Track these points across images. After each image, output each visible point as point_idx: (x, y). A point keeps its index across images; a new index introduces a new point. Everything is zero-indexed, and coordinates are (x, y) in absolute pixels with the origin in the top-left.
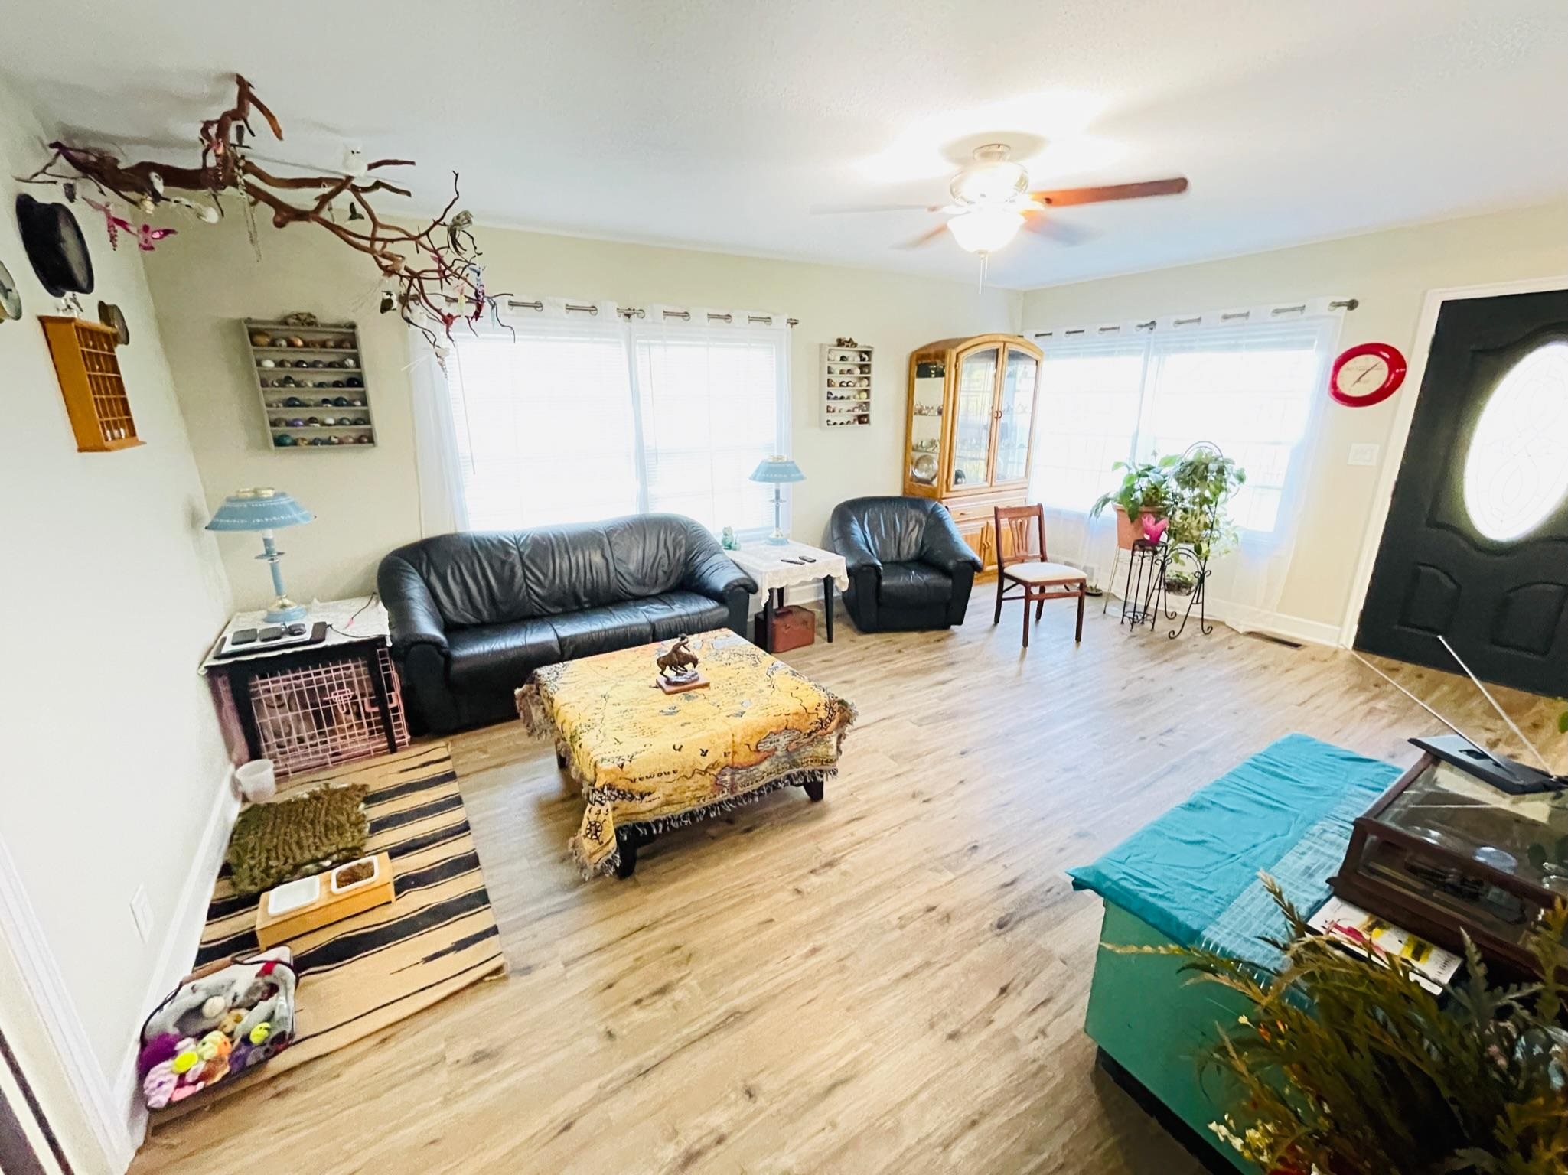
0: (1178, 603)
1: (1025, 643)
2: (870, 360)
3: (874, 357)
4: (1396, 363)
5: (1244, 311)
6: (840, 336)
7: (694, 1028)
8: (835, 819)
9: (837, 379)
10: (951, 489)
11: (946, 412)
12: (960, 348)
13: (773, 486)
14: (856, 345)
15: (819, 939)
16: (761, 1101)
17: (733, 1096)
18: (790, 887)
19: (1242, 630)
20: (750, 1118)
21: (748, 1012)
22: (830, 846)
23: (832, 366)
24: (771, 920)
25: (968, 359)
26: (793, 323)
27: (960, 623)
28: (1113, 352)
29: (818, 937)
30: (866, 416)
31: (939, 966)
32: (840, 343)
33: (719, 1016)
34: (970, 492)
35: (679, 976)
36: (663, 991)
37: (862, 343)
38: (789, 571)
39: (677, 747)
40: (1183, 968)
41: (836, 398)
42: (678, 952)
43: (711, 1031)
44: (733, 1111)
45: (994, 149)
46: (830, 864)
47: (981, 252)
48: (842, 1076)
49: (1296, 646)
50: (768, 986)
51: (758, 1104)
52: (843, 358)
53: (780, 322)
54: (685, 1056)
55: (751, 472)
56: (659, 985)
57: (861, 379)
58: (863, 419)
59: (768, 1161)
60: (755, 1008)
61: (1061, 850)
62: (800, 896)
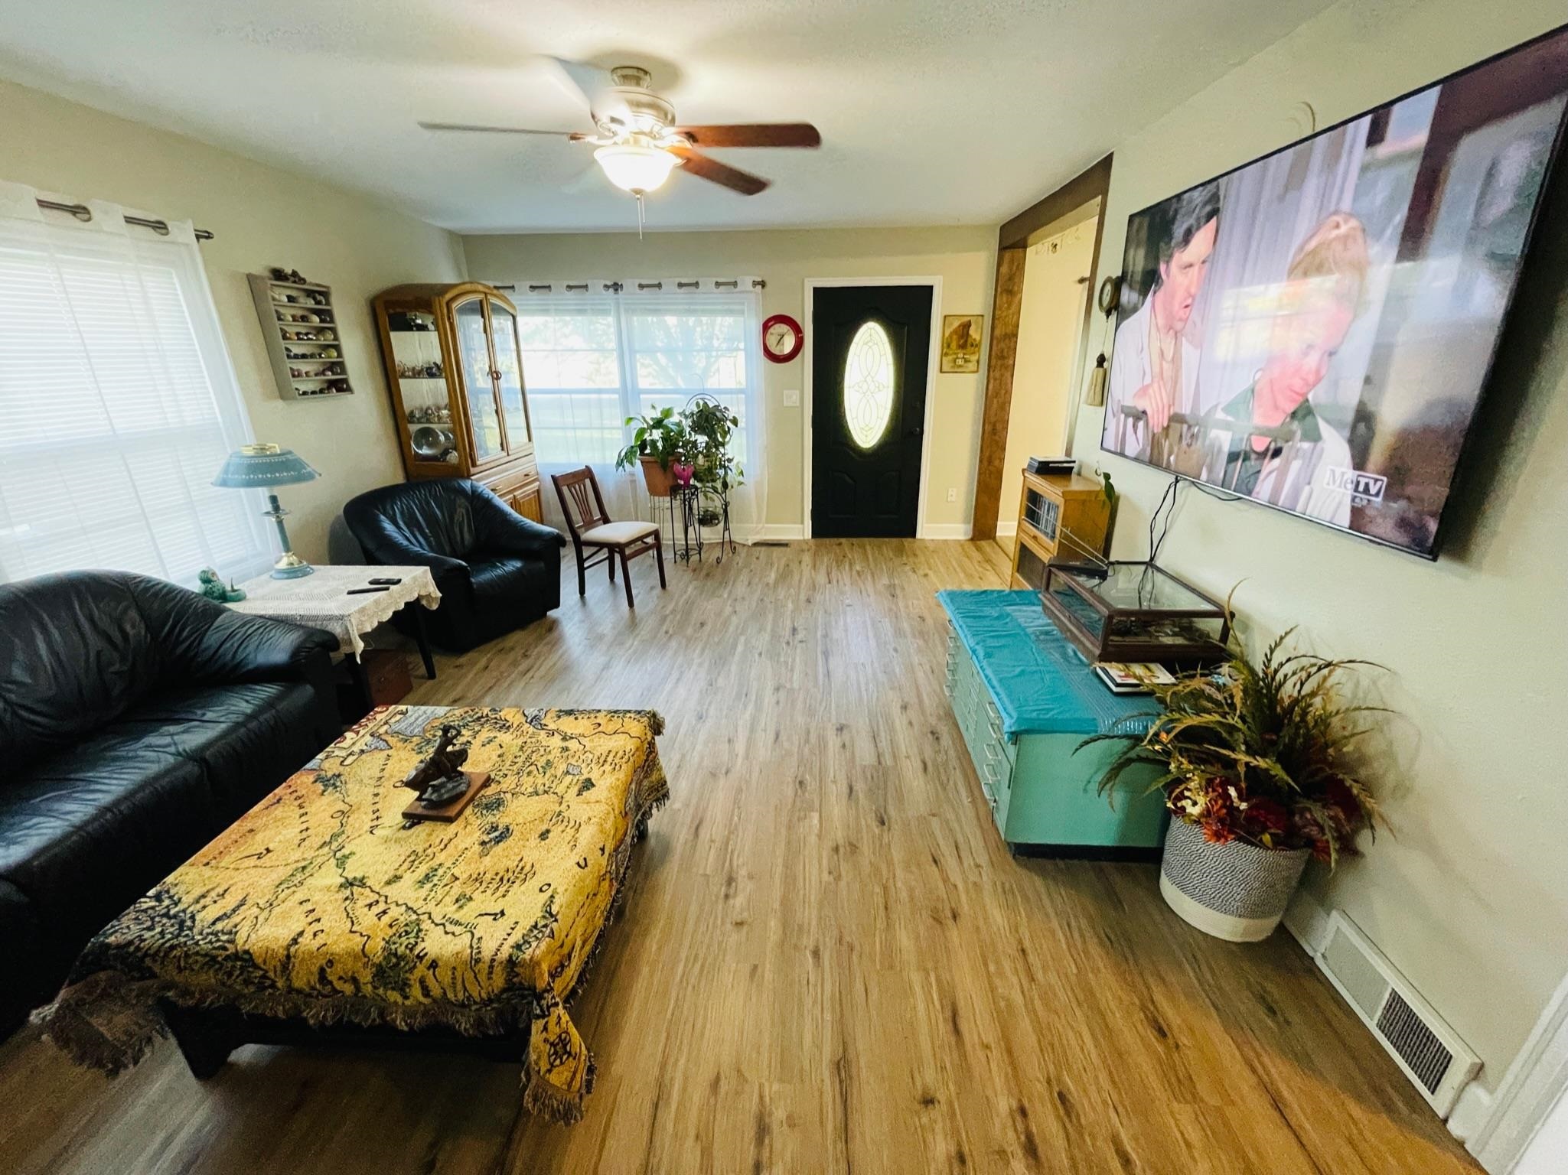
1: (631, 604)
2: (328, 303)
3: (333, 299)
4: (797, 330)
5: (693, 280)
6: (277, 265)
7: (830, 1115)
9: (292, 330)
10: (478, 463)
11: (448, 368)
12: (448, 296)
14: (303, 281)
15: (808, 942)
16: (941, 1096)
17: (925, 1120)
18: (729, 926)
19: (750, 543)
20: (953, 1115)
21: (845, 1050)
23: (282, 310)
24: (755, 967)
25: (464, 311)
26: (203, 235)
27: (556, 605)
28: (586, 310)
29: (805, 941)
30: (345, 381)
31: (891, 881)
32: (278, 275)
33: (832, 1083)
34: (493, 465)
35: (755, 1098)
36: (762, 1130)
37: (313, 277)
39: (582, 863)
41: (296, 356)
42: (723, 1082)
43: (845, 1102)
44: (939, 1127)
45: (634, 72)
46: (730, 880)
47: (637, 192)
48: (948, 1014)
49: (786, 545)
50: (828, 1016)
51: (943, 1100)
52: (291, 299)
53: (183, 232)
54: (856, 1145)
56: (750, 1133)
57: (320, 331)
58: (340, 386)
59: (997, 1121)
60: (844, 1043)
61: (844, 746)
62: (745, 928)
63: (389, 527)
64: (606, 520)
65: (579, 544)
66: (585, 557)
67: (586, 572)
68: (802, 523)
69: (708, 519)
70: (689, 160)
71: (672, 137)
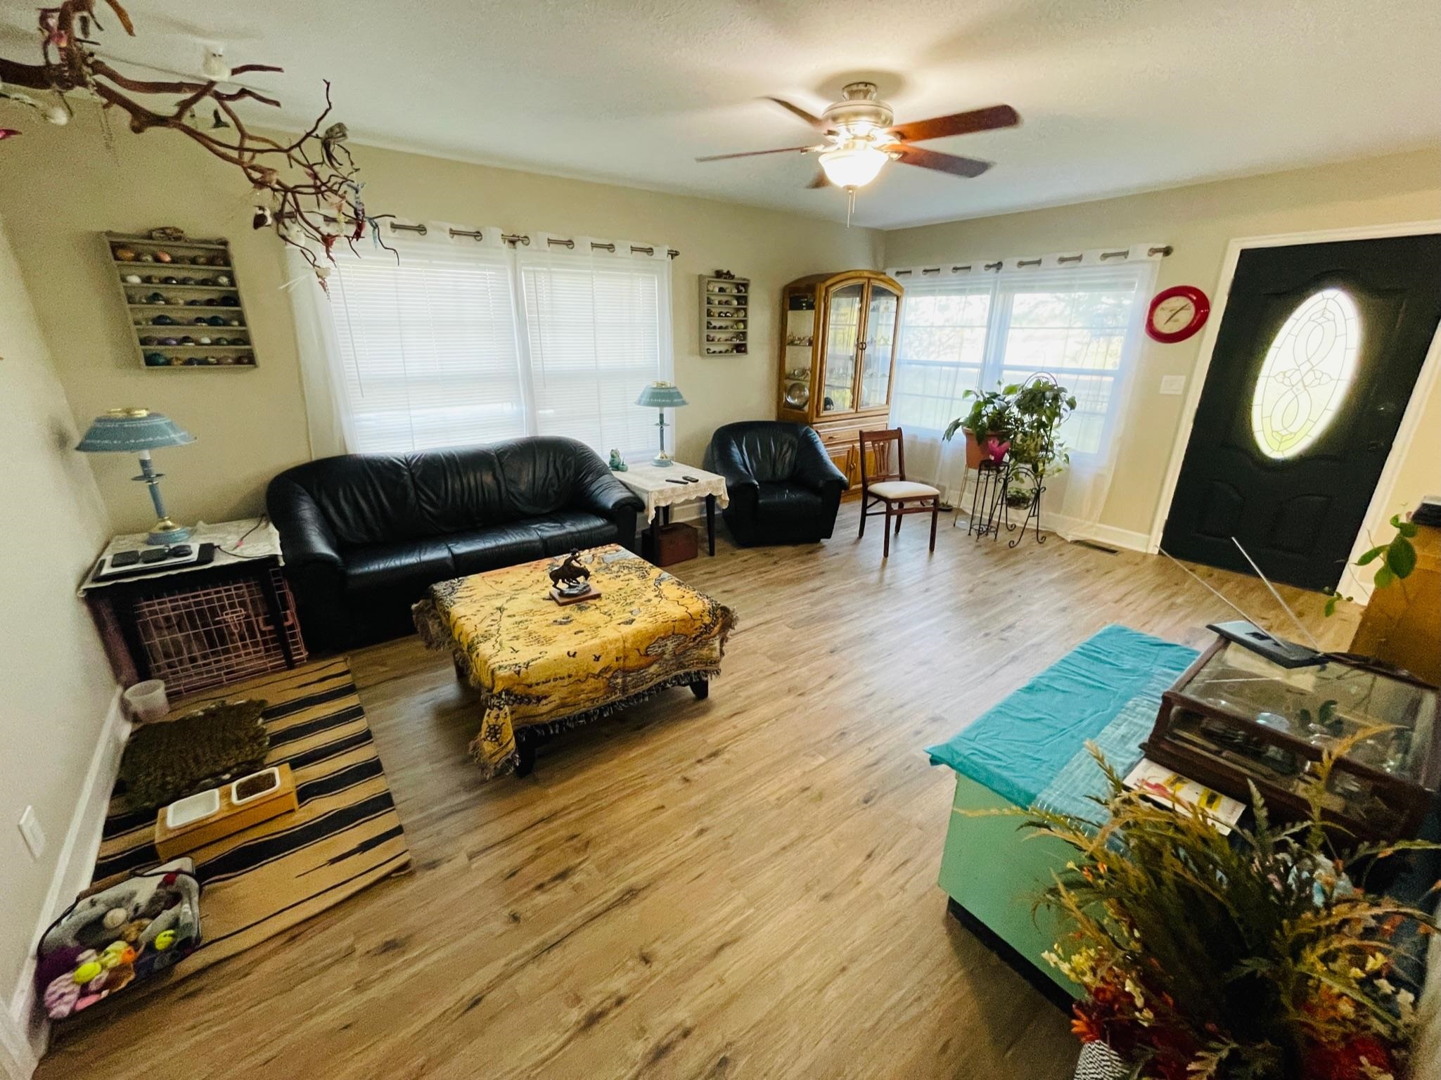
0: (1018, 516)
1: (886, 554)
2: (746, 292)
3: (751, 289)
4: (1202, 304)
5: (1076, 254)
6: (719, 268)
7: (594, 906)
8: (719, 714)
9: (715, 311)
10: (822, 414)
11: (817, 342)
12: (829, 282)
13: (657, 410)
14: (733, 277)
15: (707, 821)
16: (656, 966)
17: (630, 964)
18: (679, 777)
19: (1069, 539)
20: (647, 981)
21: (643, 889)
22: (714, 738)
23: (712, 298)
24: (663, 807)
25: (836, 295)
26: (673, 254)
27: (829, 536)
28: (965, 290)
29: (705, 819)
30: (745, 345)
31: (812, 838)
32: (719, 274)
33: (616, 895)
34: (838, 418)
35: (578, 861)
36: (563, 876)
37: (738, 273)
38: (673, 490)
39: (571, 654)
40: (1022, 827)
41: (715, 328)
42: (575, 840)
43: (608, 909)
44: (631, 975)
45: (862, 87)
46: (715, 754)
47: (849, 188)
48: (728, 939)
49: (1113, 552)
50: (660, 865)
51: (654, 968)
52: (721, 290)
53: (661, 253)
54: (587, 931)
55: (636, 398)
56: (559, 869)
57: (738, 310)
58: (741, 349)
59: (664, 1016)
60: (649, 885)
61: (918, 733)
62: (688, 784)
63: (735, 450)
64: (902, 478)
65: (866, 494)
66: (868, 504)
67: (867, 518)
68: (1150, 532)
69: (1016, 501)
70: (905, 154)
71: (885, 137)
